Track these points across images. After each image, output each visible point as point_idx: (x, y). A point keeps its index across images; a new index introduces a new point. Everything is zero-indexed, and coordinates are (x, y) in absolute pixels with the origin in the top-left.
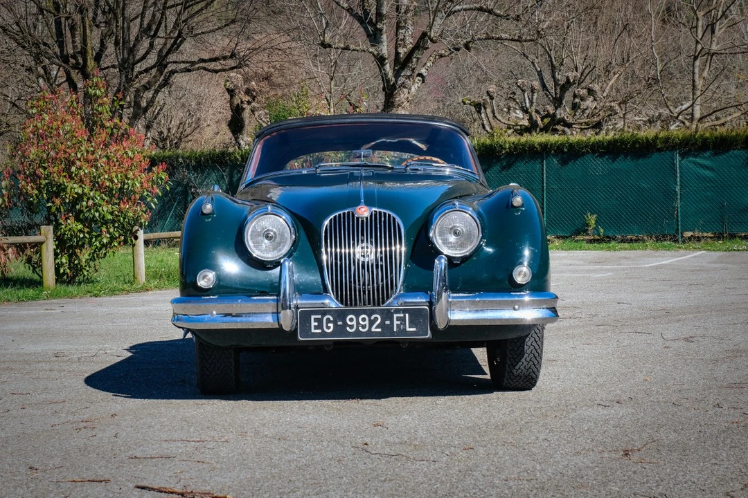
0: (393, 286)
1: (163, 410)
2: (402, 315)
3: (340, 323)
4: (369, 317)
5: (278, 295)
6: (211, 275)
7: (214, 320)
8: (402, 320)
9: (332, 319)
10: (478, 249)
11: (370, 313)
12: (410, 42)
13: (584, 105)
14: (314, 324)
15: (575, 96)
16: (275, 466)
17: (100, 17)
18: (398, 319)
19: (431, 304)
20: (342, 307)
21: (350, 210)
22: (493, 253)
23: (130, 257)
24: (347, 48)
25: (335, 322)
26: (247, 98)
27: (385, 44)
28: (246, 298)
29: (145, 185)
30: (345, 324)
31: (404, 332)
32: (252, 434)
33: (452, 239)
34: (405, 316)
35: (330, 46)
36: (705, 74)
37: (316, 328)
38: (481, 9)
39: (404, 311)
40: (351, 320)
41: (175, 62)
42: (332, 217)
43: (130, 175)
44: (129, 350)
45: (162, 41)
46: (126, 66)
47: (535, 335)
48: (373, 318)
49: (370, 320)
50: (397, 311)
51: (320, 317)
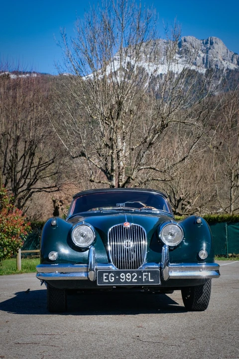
0: (142, 260)
1: (31, 319)
2: (147, 274)
3: (117, 277)
4: (131, 274)
5: (88, 264)
6: (56, 254)
7: (57, 276)
8: (147, 276)
9: (113, 275)
10: (182, 243)
11: (131, 273)
12: (124, 180)
13: (186, 207)
14: (105, 277)
15: (183, 204)
16: (94, 349)
17: (6, 172)
18: (145, 275)
19: (161, 268)
20: (117, 269)
21: (121, 224)
22: (189, 245)
23: (15, 262)
24: (100, 182)
25: (115, 277)
26: (60, 204)
27: (114, 181)
28: (72, 265)
29: (22, 231)
30: (120, 278)
31: (148, 282)
32: (78, 331)
33: (170, 237)
34: (148, 274)
35: (93, 181)
36: (235, 194)
37: (106, 279)
38: (151, 168)
39: (148, 272)
40: (123, 276)
41: (34, 189)
42: (112, 227)
43: (16, 227)
44: (15, 294)
45: (29, 180)
46: (15, 190)
47: (207, 284)
48: (133, 275)
49: (131, 276)
50: (145, 272)
51: (108, 274)
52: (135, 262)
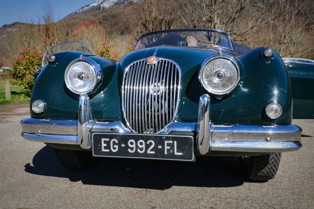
2: (171, 142)
3: (123, 145)
4: (146, 142)
8: (172, 146)
9: (117, 142)
10: (237, 88)
11: (146, 139)
14: (104, 145)
18: (168, 145)
19: (195, 133)
21: (144, 60)
22: (249, 92)
25: (119, 144)
30: (127, 147)
31: (173, 155)
33: (216, 80)
34: (173, 143)
37: (105, 148)
39: (173, 139)
40: (132, 143)
42: (132, 64)
48: (148, 142)
49: (146, 144)
50: (168, 139)
51: (108, 140)
52: (165, 114)
